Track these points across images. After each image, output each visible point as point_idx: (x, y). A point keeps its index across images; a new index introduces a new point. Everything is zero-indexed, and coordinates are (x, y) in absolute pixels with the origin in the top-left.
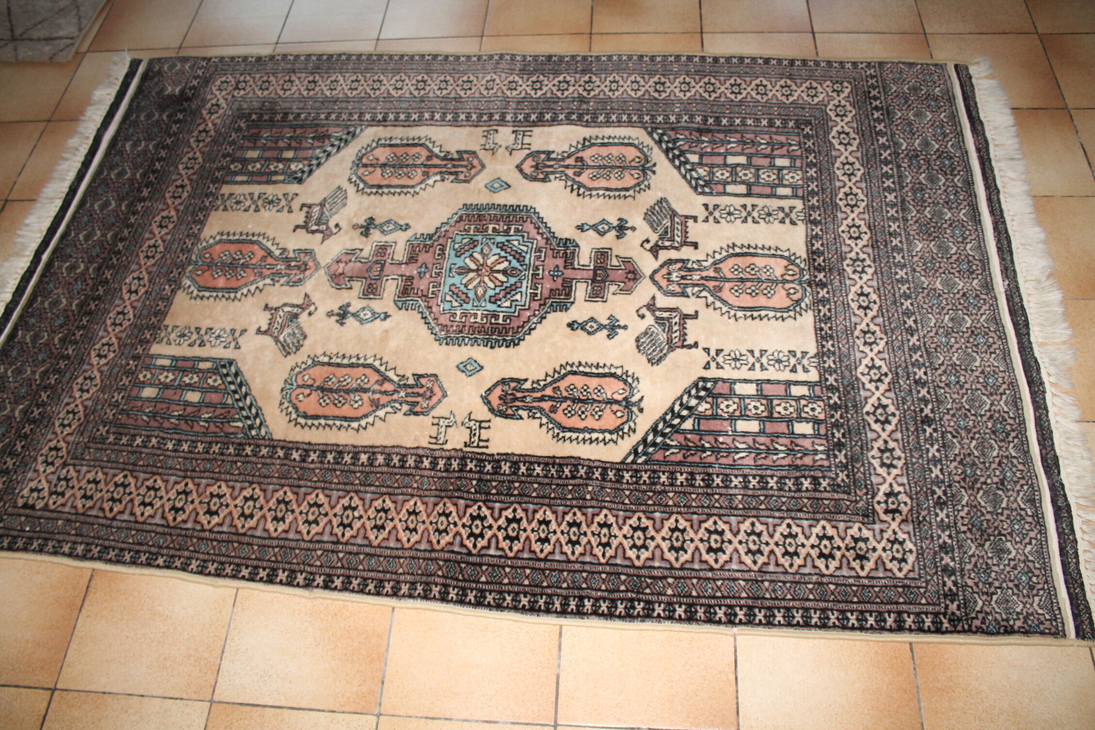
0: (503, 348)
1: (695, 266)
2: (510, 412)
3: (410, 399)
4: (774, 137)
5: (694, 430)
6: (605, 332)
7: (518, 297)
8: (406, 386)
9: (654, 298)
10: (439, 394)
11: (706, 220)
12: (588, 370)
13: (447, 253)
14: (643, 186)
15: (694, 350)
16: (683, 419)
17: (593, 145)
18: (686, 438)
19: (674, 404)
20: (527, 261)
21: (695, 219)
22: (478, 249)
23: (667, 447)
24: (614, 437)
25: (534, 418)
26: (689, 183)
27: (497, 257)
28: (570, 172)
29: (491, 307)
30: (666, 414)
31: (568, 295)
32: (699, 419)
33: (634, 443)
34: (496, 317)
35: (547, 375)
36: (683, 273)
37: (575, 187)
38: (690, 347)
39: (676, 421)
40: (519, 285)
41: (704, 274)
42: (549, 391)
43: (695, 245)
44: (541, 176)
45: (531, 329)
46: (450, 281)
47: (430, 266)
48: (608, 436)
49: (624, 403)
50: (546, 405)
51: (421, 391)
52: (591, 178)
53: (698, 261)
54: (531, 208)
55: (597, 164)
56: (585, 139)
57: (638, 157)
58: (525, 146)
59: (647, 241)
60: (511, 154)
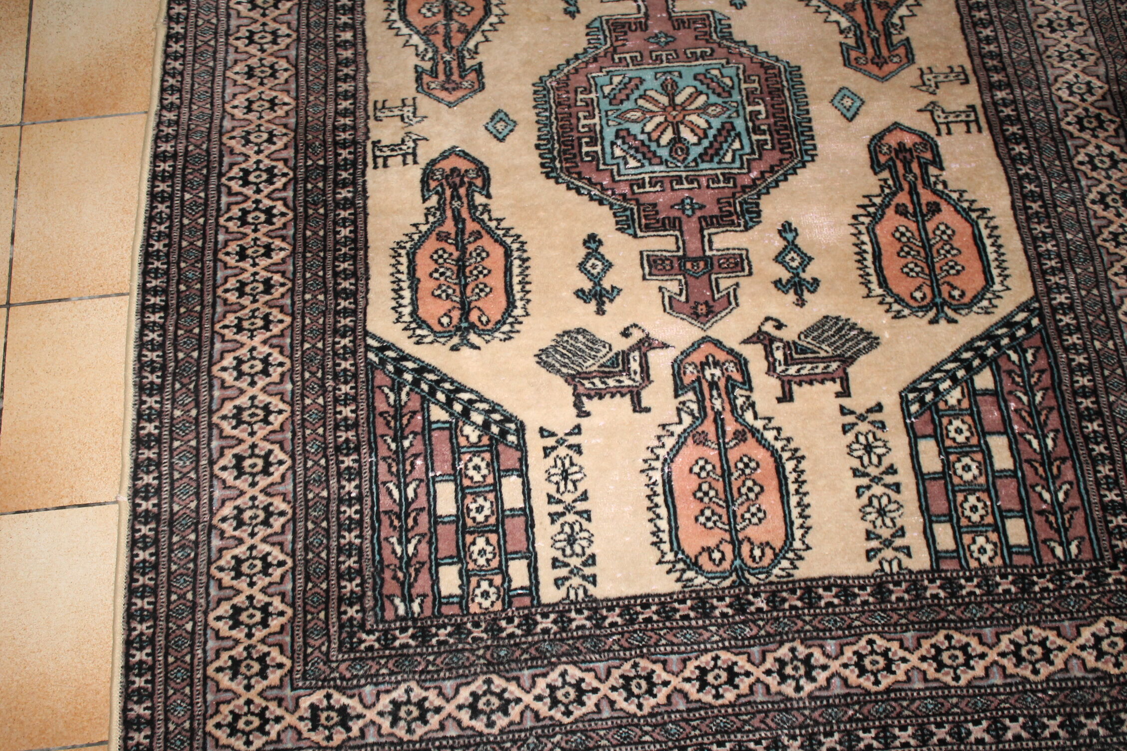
0: (540, 160)
1: (740, 402)
2: (433, 184)
3: (441, 67)
4: (1079, 516)
5: (431, 423)
6: (587, 285)
7: (632, 163)
8: (461, 59)
9: (664, 346)
10: (451, 98)
11: (843, 411)
12: (516, 270)
13: (701, 62)
14: (896, 307)
15: (574, 412)
16: (448, 405)
17: (974, 224)
18: (414, 413)
19: (472, 391)
20: (703, 166)
21: (845, 392)
22: (714, 99)
23: (397, 388)
24: (407, 318)
25: (426, 215)
26: (925, 378)
27: (704, 125)
28: (903, 198)
29: (609, 134)
30: (452, 382)
31: (648, 228)
32: (450, 429)
33: (399, 345)
34: (593, 142)
35: (499, 220)
36: (722, 384)
37: (872, 210)
38: (578, 405)
39: (441, 397)
40: (656, 161)
41: (727, 416)
42: (471, 226)
43: (786, 397)
44: (883, 159)
45: (578, 191)
46: (648, 75)
47: (672, 46)
48: (406, 311)
49: (464, 325)
50: (449, 226)
51: (455, 77)
52: (897, 230)
53: (753, 405)
54: (813, 156)
55: (931, 235)
56: (984, 210)
57: (963, 294)
58: (943, 128)
59: (779, 326)
60: (920, 111)
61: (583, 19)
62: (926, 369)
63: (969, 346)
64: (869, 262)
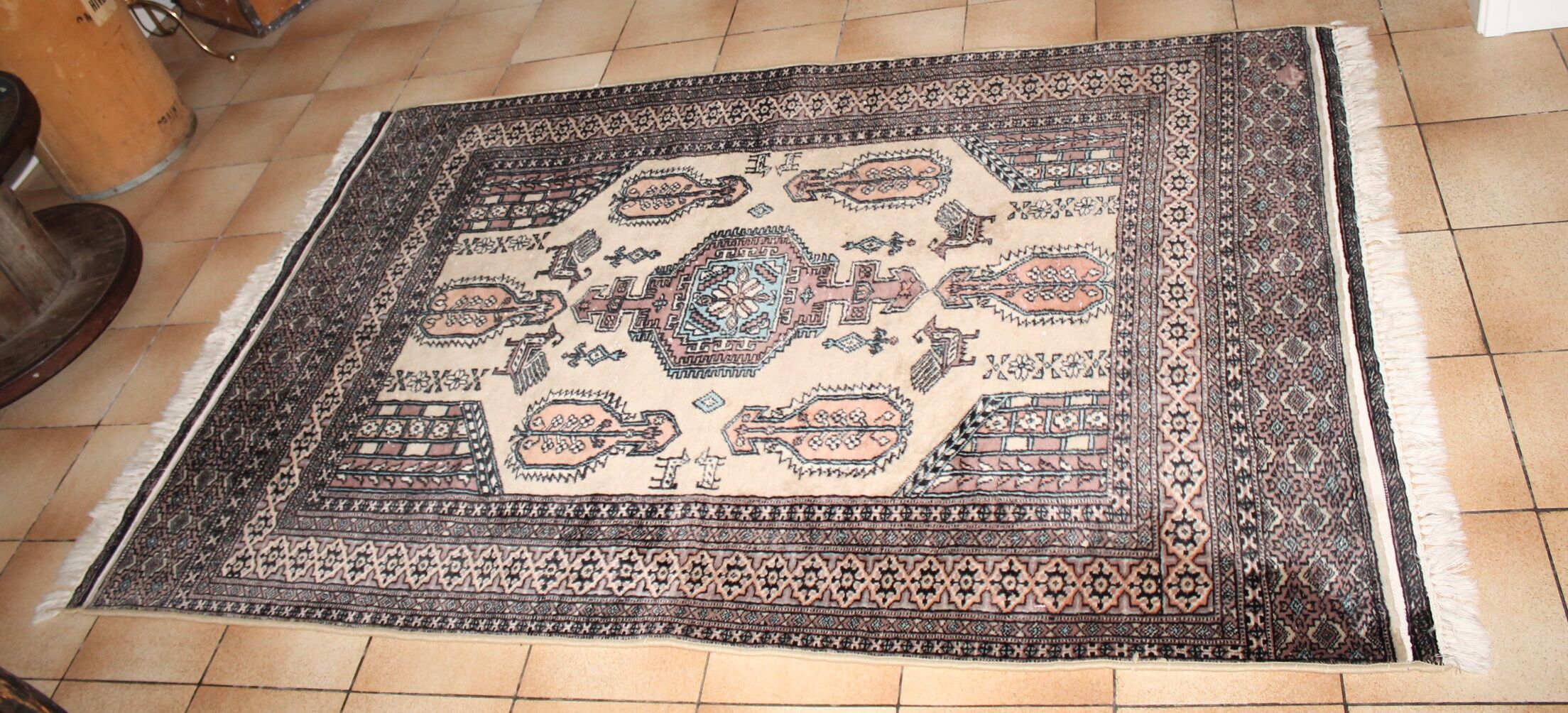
0: (726, 230)
1: (518, 320)
2: (727, 182)
3: (820, 181)
4: (357, 484)
5: (577, 189)
6: (626, 252)
7: (704, 275)
8: (824, 191)
10: (790, 185)
11: (486, 370)
12: (651, 220)
13: (778, 317)
14: (536, 407)
15: (552, 247)
16: (582, 194)
18: (586, 183)
19: (585, 204)
20: (689, 313)
21: (496, 371)
22: (741, 322)
23: (603, 174)
24: (642, 176)
25: (706, 180)
26: (483, 417)
27: (721, 316)
28: (615, 426)
29: (733, 264)
30: (595, 196)
31: (652, 280)
32: (570, 197)
33: (627, 174)
34: (730, 255)
35: (689, 212)
36: (533, 312)
37: (614, 405)
40: (701, 287)
42: (689, 200)
43: (509, 342)
44: (651, 418)
45: (696, 248)
46: (776, 286)
50: (695, 189)
51: (808, 188)
52: (592, 418)
53: (513, 325)
54: (672, 376)
55: (578, 438)
56: (583, 476)
57: (526, 448)
58: (663, 463)
59: (555, 343)
60: (685, 450)
61: (841, 254)
62: (488, 418)
63: (490, 445)
64: (575, 397)
